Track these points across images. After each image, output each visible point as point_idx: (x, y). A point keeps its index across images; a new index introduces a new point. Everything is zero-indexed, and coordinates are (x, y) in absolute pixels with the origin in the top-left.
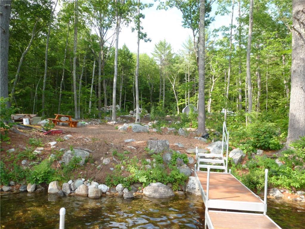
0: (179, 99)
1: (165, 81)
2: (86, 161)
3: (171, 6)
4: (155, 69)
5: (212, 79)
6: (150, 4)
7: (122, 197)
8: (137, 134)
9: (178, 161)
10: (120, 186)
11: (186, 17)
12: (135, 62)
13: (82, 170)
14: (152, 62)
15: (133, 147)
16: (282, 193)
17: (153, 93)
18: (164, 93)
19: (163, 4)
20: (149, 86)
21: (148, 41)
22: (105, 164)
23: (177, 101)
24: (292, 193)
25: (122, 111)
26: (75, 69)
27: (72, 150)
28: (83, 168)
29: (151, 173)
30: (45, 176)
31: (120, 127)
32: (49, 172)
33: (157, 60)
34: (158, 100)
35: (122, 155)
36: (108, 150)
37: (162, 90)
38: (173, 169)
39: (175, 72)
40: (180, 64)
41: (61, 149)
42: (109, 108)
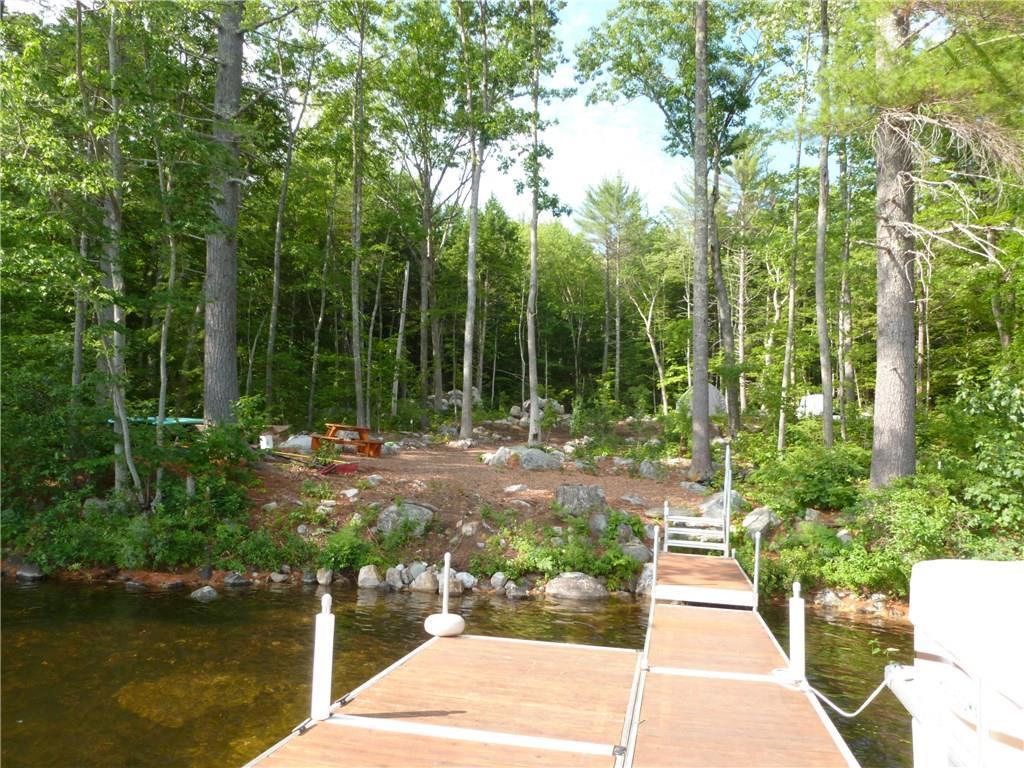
0: (667, 366)
1: (622, 308)
2: (428, 529)
3: (630, 95)
4: (589, 270)
5: (772, 300)
6: (565, 90)
7: (504, 596)
8: (533, 475)
9: (621, 531)
10: (499, 577)
11: (677, 126)
12: (525, 251)
13: (419, 545)
14: (579, 250)
15: (523, 503)
16: (841, 598)
17: (582, 345)
18: (618, 346)
19: (604, 88)
20: (570, 326)
21: (562, 214)
22: (468, 534)
23: (660, 371)
24: (861, 600)
25: (487, 407)
26: (356, 291)
27: (399, 505)
28: (421, 542)
29: (561, 554)
30: (351, 554)
31: (489, 456)
32: (360, 547)
33: (594, 241)
34: (601, 367)
35: (503, 517)
36: (471, 506)
37: (612, 337)
38: (610, 547)
39: (652, 280)
40: (668, 254)
41: (373, 504)
42: (448, 399)
